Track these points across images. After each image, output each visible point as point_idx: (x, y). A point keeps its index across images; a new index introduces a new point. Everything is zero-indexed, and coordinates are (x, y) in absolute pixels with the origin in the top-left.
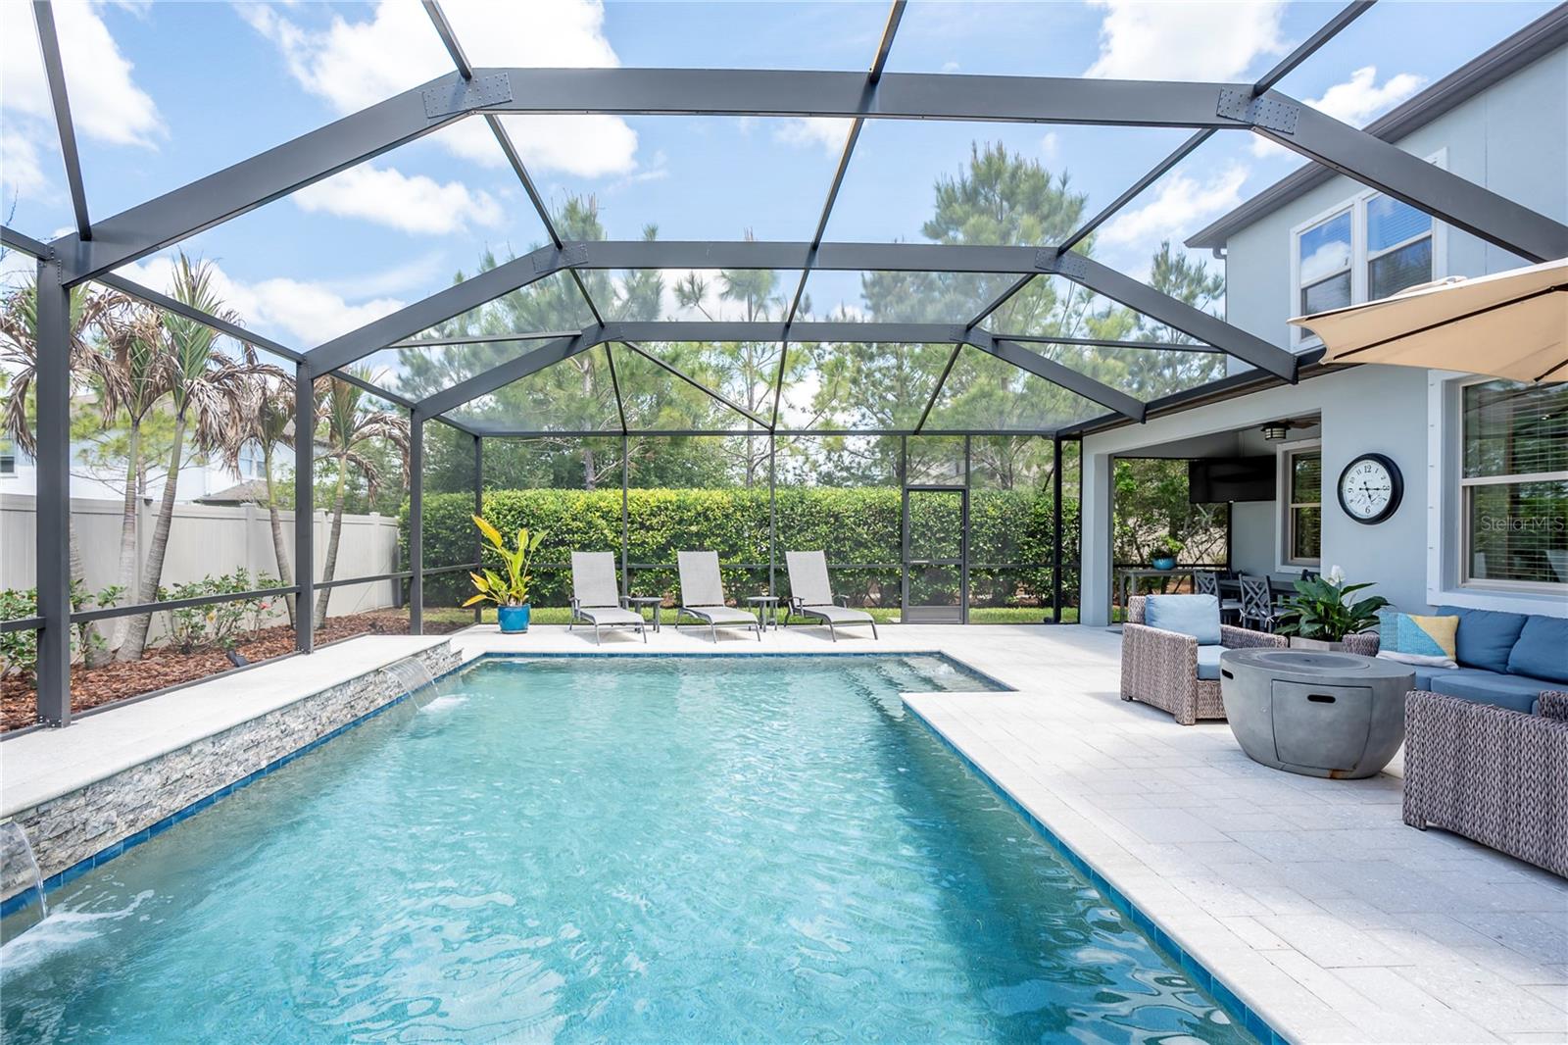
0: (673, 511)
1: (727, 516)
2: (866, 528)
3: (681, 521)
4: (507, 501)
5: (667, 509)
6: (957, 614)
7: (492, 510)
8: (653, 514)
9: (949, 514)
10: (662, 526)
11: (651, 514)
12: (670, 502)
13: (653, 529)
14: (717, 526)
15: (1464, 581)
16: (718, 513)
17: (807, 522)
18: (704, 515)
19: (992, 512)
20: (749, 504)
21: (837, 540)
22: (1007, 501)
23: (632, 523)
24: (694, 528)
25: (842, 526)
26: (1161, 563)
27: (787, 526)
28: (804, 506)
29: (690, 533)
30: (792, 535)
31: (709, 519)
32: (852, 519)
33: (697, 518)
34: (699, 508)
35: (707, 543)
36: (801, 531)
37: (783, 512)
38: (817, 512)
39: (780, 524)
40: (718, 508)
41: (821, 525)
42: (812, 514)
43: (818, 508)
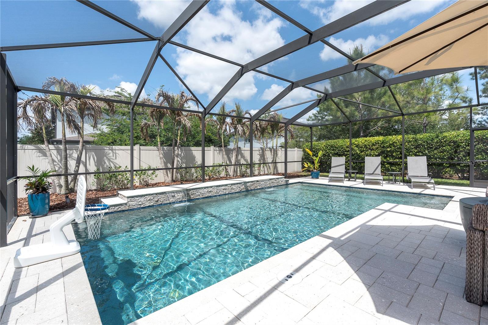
0: (381, 144)
1: (402, 145)
3: (384, 147)
4: (328, 143)
5: (379, 143)
7: (324, 146)
8: (373, 145)
10: (377, 149)
12: (380, 141)
13: (373, 150)
14: (398, 148)
16: (398, 144)
17: (439, 145)
18: (393, 144)
20: (411, 140)
21: (456, 152)
23: (366, 148)
24: (388, 149)
25: (458, 146)
27: (429, 147)
28: (438, 139)
29: (387, 151)
30: (432, 151)
31: (394, 146)
32: (464, 143)
33: (390, 146)
34: (391, 142)
35: (394, 154)
36: (436, 149)
37: (427, 142)
38: (444, 141)
39: (426, 147)
40: (399, 142)
41: (446, 146)
42: (442, 142)
43: (445, 140)
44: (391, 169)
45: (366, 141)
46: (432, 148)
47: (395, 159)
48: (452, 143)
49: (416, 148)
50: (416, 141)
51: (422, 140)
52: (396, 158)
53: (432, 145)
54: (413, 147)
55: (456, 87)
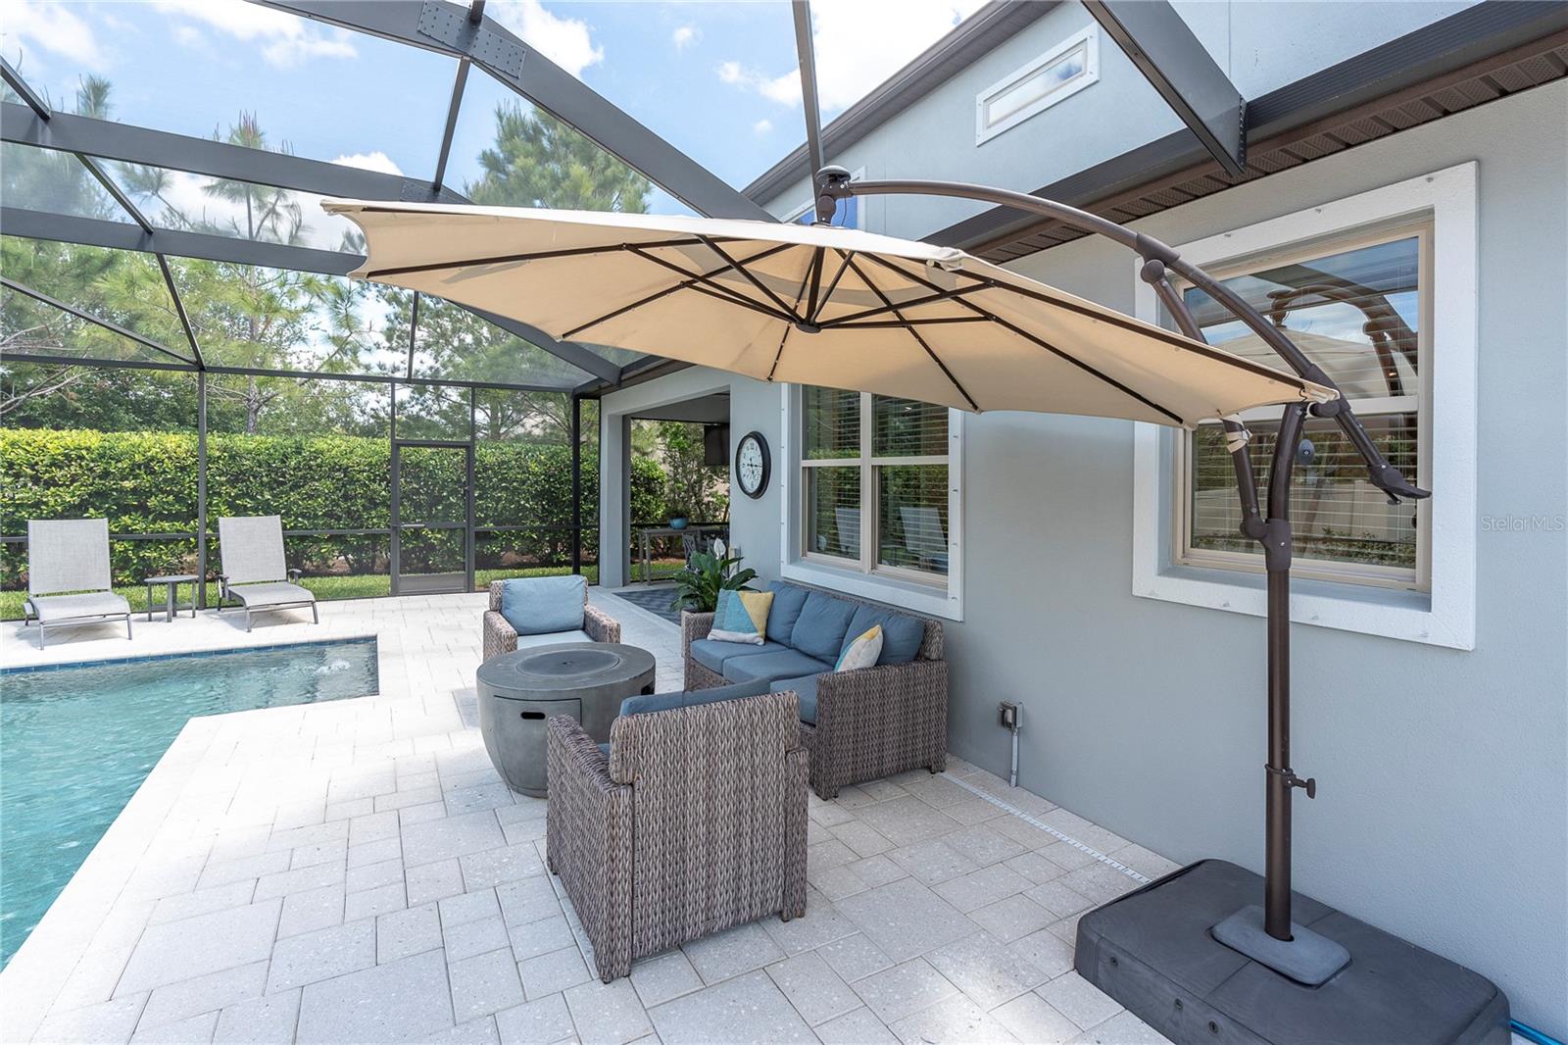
0: (93, 460)
1: (183, 469)
2: (384, 484)
3: (105, 474)
5: (82, 458)
6: (462, 582)
9: (485, 470)
10: (73, 481)
11: (53, 464)
12: (88, 449)
13: (56, 484)
14: (165, 481)
15: (804, 555)
16: (169, 464)
17: (304, 477)
18: (147, 466)
19: (534, 467)
20: (218, 454)
21: (346, 498)
22: (552, 457)
24: (128, 484)
25: (352, 481)
26: (676, 522)
27: (276, 481)
28: (300, 458)
29: (121, 491)
30: (282, 492)
31: (153, 473)
32: (365, 474)
33: (133, 471)
34: (138, 458)
35: (152, 502)
36: (295, 487)
37: (269, 465)
38: (318, 466)
39: (265, 479)
40: (170, 458)
41: (323, 480)
42: (310, 468)
43: (319, 461)
44: (138, 557)
45: (13, 444)
46: (283, 483)
47: (154, 521)
48: (338, 470)
49: (233, 483)
50: (232, 457)
51: (254, 459)
52: (161, 517)
53: (283, 476)
54: (223, 479)
55: (347, 315)
